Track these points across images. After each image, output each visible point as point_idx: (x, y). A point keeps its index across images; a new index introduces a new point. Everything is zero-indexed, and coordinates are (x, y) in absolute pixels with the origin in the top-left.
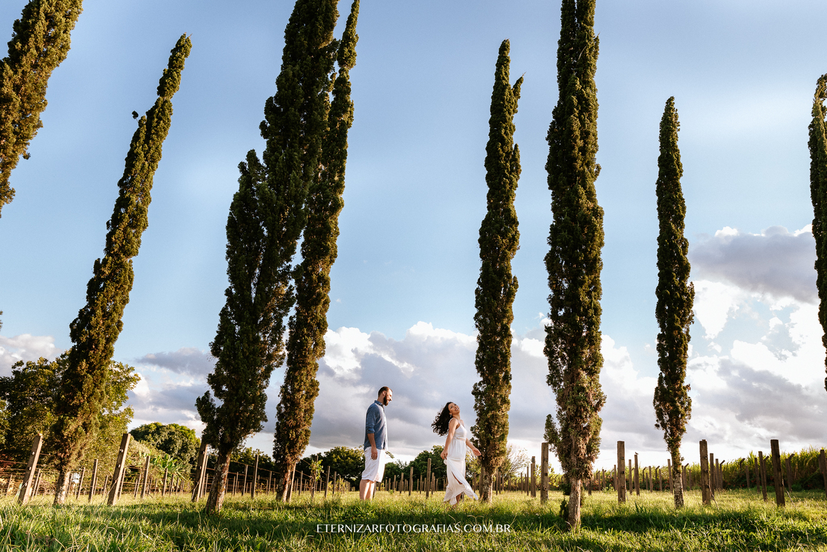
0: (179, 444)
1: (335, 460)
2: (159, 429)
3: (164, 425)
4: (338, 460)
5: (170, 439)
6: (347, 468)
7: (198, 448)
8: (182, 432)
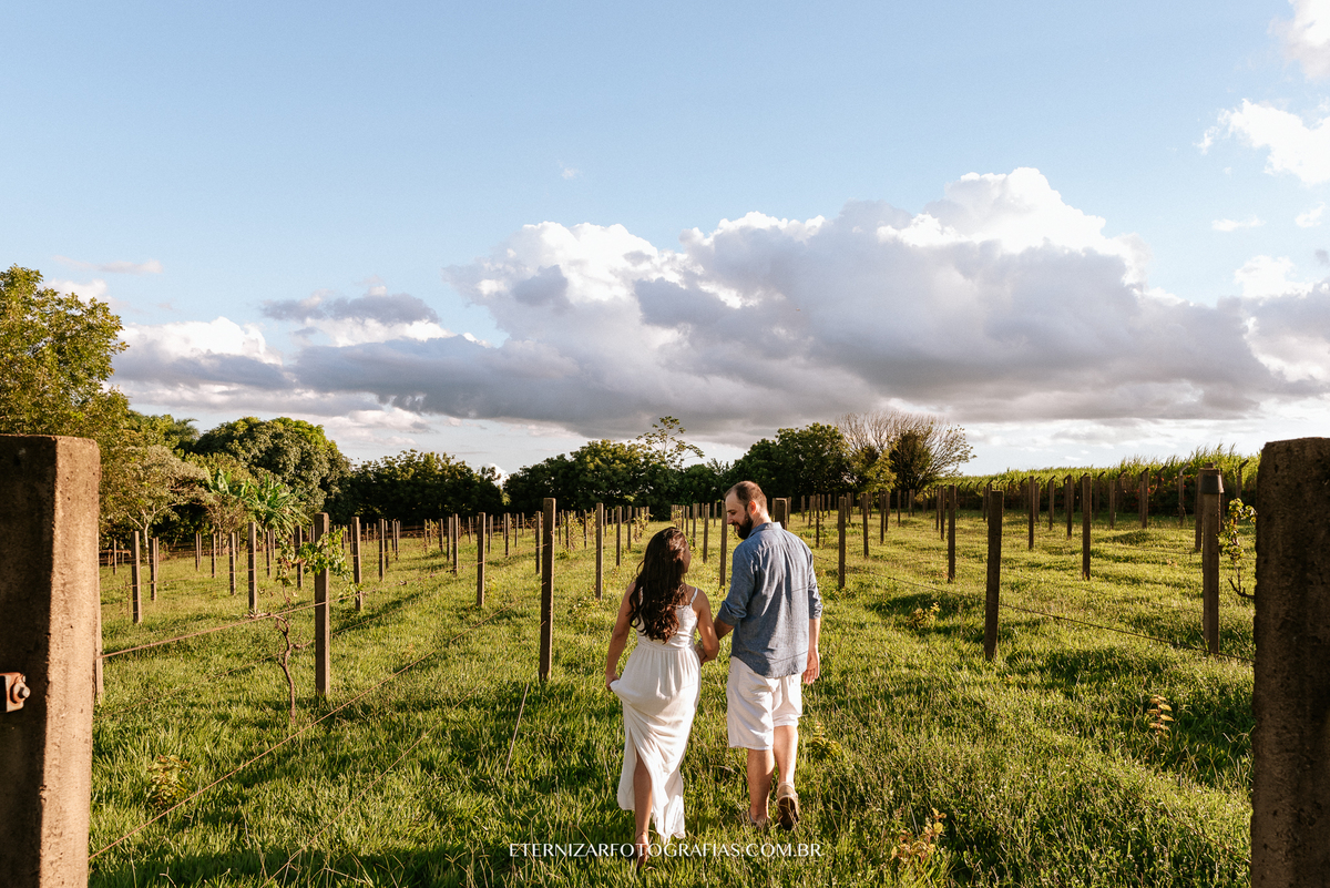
0: (294, 455)
1: (591, 466)
2: (252, 429)
3: (261, 420)
4: (597, 467)
5: (276, 446)
6: (615, 479)
7: (334, 460)
8: (297, 432)
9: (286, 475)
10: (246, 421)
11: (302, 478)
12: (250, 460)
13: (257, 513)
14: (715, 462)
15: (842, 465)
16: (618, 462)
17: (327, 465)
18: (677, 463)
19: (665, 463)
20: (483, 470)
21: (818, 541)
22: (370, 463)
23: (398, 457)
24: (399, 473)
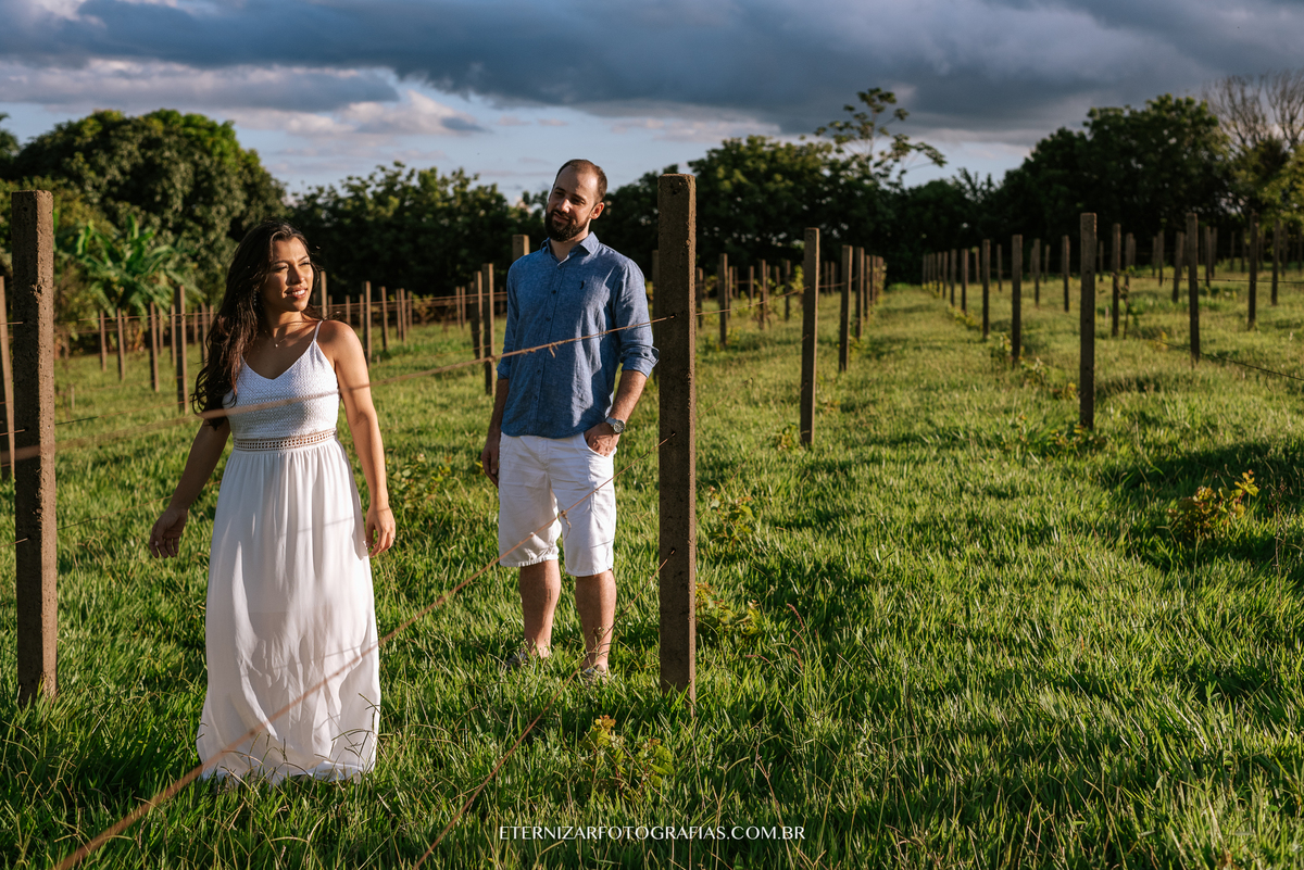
0: (181, 176)
1: (727, 184)
2: (109, 129)
3: (127, 115)
4: (739, 188)
5: (149, 162)
6: (772, 211)
7: (254, 185)
8: (188, 136)
9: (169, 214)
10: (100, 117)
11: (197, 220)
12: (104, 188)
13: (107, 286)
14: (968, 178)
15: (1215, 180)
16: (778, 177)
17: (240, 195)
18: (893, 177)
19: (869, 177)
20: (526, 198)
22: (321, 190)
23: (371, 178)
24: (371, 207)
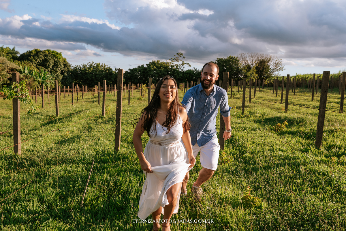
0: (52, 62)
1: (153, 69)
2: (38, 53)
3: (41, 50)
4: (155, 69)
5: (45, 59)
6: (160, 74)
7: (65, 64)
8: (53, 55)
9: (49, 69)
10: (36, 50)
11: (55, 70)
12: (37, 63)
13: (38, 81)
14: (195, 69)
15: (239, 71)
16: (162, 68)
17: (63, 66)
18: (182, 68)
19: (178, 68)
20: (116, 69)
21: (231, 96)
22: (78, 66)
23: (87, 64)
24: (87, 70)
